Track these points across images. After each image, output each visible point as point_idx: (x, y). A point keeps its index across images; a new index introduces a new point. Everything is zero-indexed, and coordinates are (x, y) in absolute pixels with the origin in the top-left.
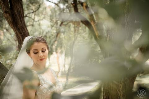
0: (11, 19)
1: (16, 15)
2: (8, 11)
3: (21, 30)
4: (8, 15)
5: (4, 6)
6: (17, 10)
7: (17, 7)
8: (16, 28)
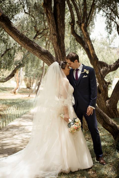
0: (57, 40)
1: (60, 37)
2: (56, 34)
3: (62, 48)
4: (55, 37)
5: (53, 30)
6: (61, 33)
7: (61, 31)
8: (59, 47)
